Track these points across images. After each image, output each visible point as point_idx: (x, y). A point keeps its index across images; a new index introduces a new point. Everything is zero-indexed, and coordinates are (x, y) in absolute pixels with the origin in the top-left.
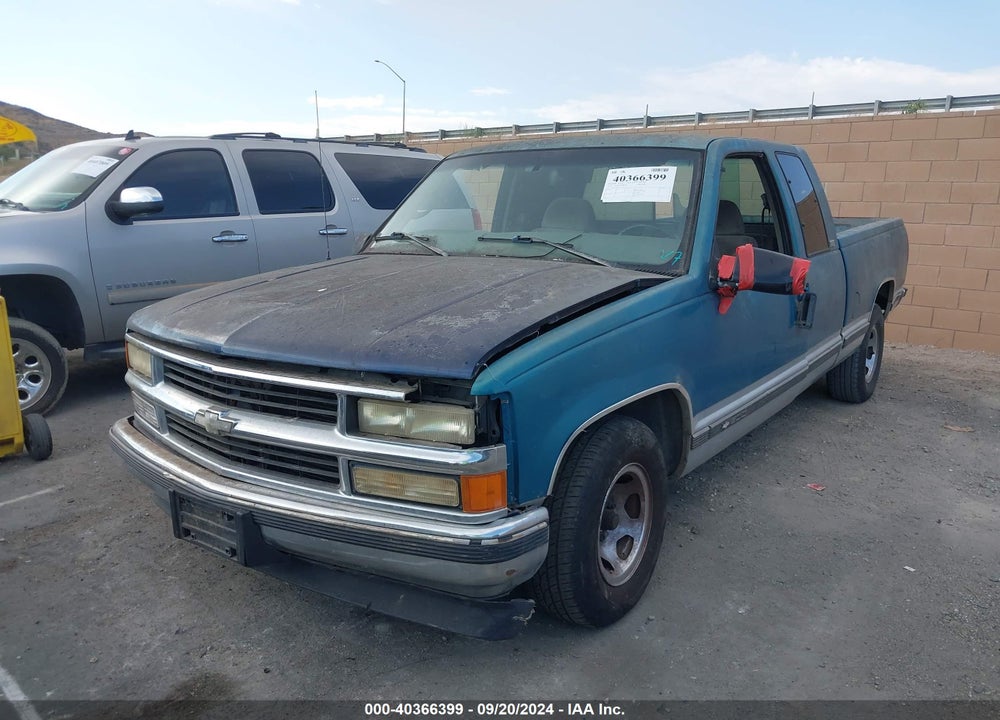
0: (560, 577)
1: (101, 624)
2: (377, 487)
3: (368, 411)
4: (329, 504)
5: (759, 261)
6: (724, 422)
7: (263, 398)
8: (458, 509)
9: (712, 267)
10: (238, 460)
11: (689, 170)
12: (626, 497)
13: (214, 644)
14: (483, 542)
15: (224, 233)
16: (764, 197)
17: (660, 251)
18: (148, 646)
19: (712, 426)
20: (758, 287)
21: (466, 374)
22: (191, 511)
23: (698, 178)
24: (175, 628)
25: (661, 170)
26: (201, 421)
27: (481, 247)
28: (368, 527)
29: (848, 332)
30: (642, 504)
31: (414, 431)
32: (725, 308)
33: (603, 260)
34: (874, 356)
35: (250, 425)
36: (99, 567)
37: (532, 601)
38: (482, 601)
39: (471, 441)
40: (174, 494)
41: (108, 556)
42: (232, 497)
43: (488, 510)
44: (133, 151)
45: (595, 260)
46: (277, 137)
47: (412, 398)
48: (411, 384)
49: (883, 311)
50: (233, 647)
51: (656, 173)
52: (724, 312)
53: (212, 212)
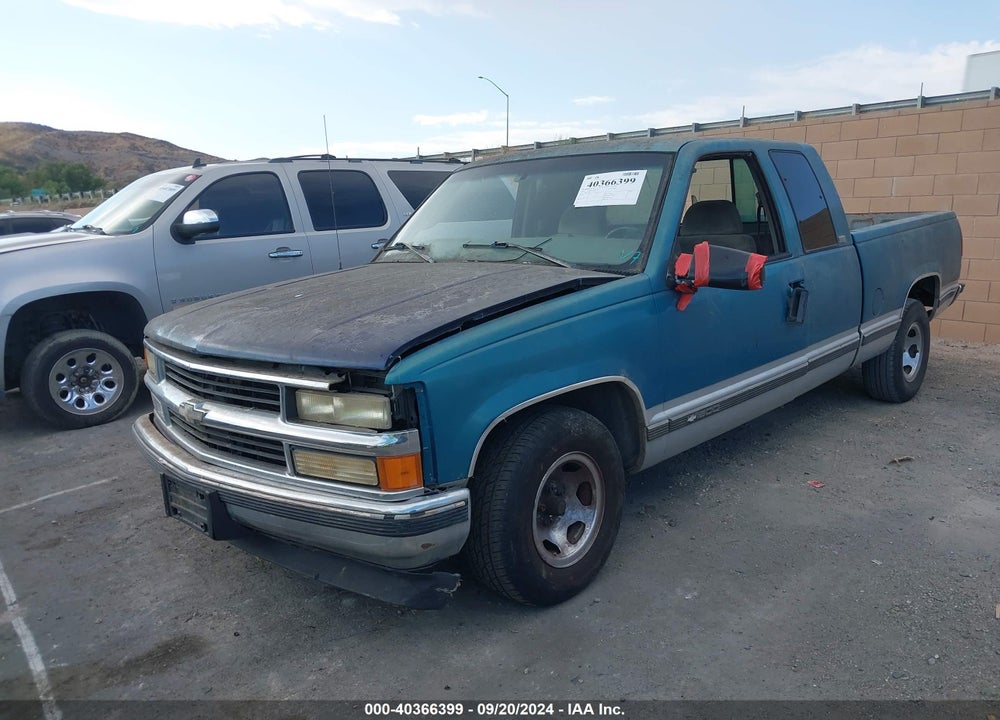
0: (493, 556)
1: (113, 592)
2: (313, 469)
3: (305, 401)
4: (277, 485)
5: (715, 258)
6: (690, 415)
7: (235, 392)
8: (377, 487)
9: (669, 264)
10: (214, 447)
11: (658, 173)
12: (577, 485)
13: (200, 612)
14: (396, 517)
15: (279, 250)
16: (758, 195)
17: (620, 252)
18: (146, 611)
19: (673, 419)
20: (713, 284)
21: (380, 364)
22: (177, 491)
23: (666, 180)
24: (173, 597)
25: (631, 174)
26: (183, 412)
27: (465, 253)
28: (304, 504)
29: (867, 329)
30: (594, 492)
31: (342, 419)
32: (684, 305)
33: (564, 261)
34: (918, 354)
35: (218, 414)
36: (126, 545)
37: (457, 575)
38: (406, 572)
39: (389, 426)
40: (164, 477)
41: (136, 536)
42: (204, 478)
43: (403, 489)
44: (198, 177)
45: (558, 262)
46: (333, 158)
47: (336, 389)
48: (340, 376)
49: (928, 308)
50: (215, 614)
51: (626, 177)
52: (682, 309)
53: (274, 230)
